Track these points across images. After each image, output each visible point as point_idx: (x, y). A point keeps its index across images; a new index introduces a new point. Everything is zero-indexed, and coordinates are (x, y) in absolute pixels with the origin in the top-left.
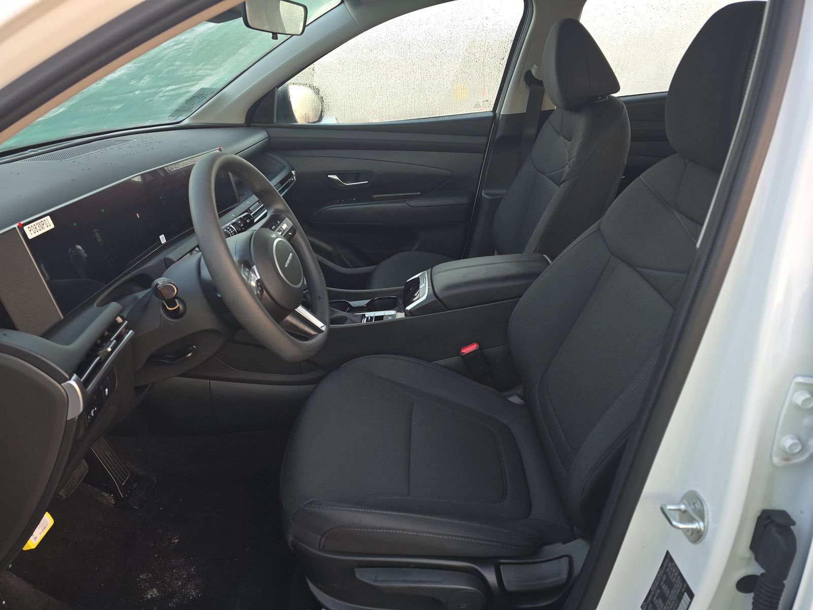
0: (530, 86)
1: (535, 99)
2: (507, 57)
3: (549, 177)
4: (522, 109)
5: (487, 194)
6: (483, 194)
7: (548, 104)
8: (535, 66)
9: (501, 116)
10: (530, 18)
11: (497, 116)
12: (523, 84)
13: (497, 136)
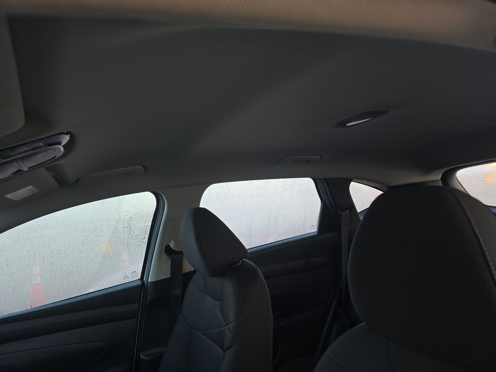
0: (170, 257)
1: (176, 265)
2: (147, 237)
3: (204, 335)
4: (166, 274)
5: (145, 356)
6: (141, 356)
7: (187, 267)
8: (172, 242)
9: (149, 283)
10: (163, 209)
11: (146, 283)
12: (164, 256)
13: (148, 300)
